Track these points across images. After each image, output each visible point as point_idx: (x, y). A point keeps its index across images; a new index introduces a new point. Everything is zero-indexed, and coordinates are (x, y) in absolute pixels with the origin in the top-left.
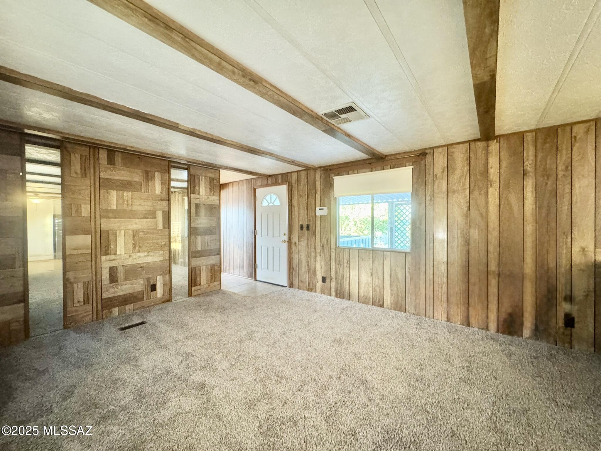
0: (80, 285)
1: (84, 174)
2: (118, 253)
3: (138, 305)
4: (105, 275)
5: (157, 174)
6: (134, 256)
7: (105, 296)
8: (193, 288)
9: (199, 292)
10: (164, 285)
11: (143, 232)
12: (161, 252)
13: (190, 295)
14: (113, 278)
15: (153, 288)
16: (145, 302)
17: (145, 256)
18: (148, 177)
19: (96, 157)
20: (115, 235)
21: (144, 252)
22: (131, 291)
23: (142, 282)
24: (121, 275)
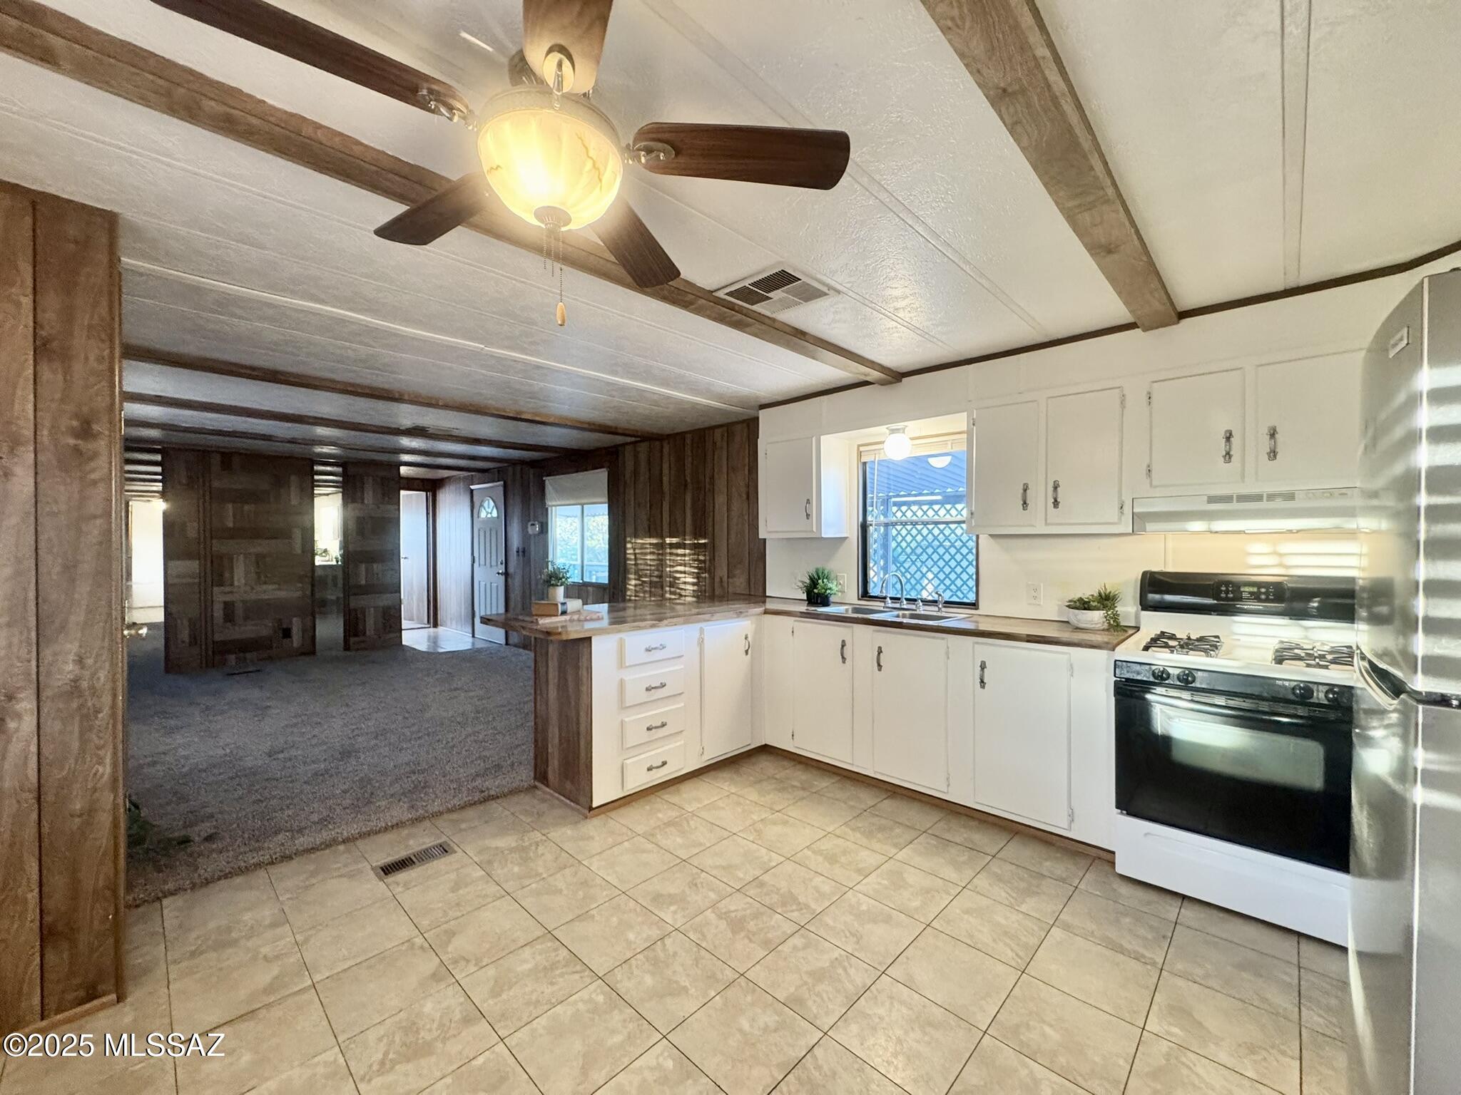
0: (186, 623)
2: (236, 583)
3: (265, 652)
4: (218, 612)
5: (293, 478)
6: (258, 588)
7: (218, 637)
8: (352, 640)
9: (363, 645)
10: (304, 631)
11: (272, 557)
12: (299, 585)
13: (347, 647)
14: (229, 615)
15: (287, 633)
16: (274, 652)
17: (274, 590)
18: (279, 482)
19: (207, 465)
20: (231, 560)
21: (275, 583)
22: (254, 635)
23: (270, 625)
24: (239, 612)
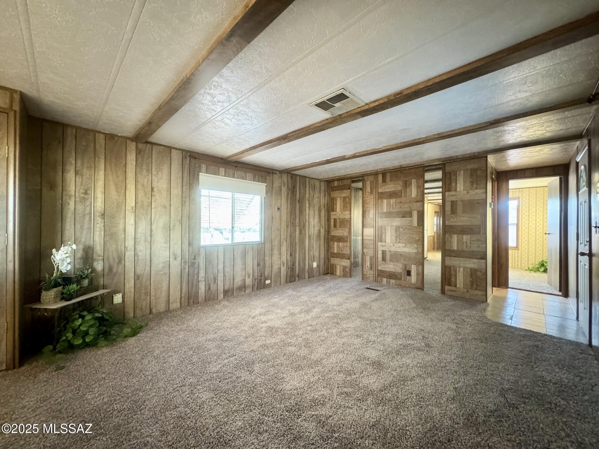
0: (369, 258)
1: (371, 193)
2: (387, 241)
3: (398, 282)
4: (380, 255)
5: (413, 181)
6: (396, 245)
7: (379, 268)
8: (446, 287)
9: (453, 294)
10: (418, 274)
11: (402, 228)
12: (416, 246)
14: (384, 259)
15: (409, 273)
16: (402, 282)
17: (403, 247)
18: (407, 185)
19: (377, 179)
20: (385, 229)
21: (404, 243)
22: (394, 271)
23: (401, 267)
24: (388, 257)
